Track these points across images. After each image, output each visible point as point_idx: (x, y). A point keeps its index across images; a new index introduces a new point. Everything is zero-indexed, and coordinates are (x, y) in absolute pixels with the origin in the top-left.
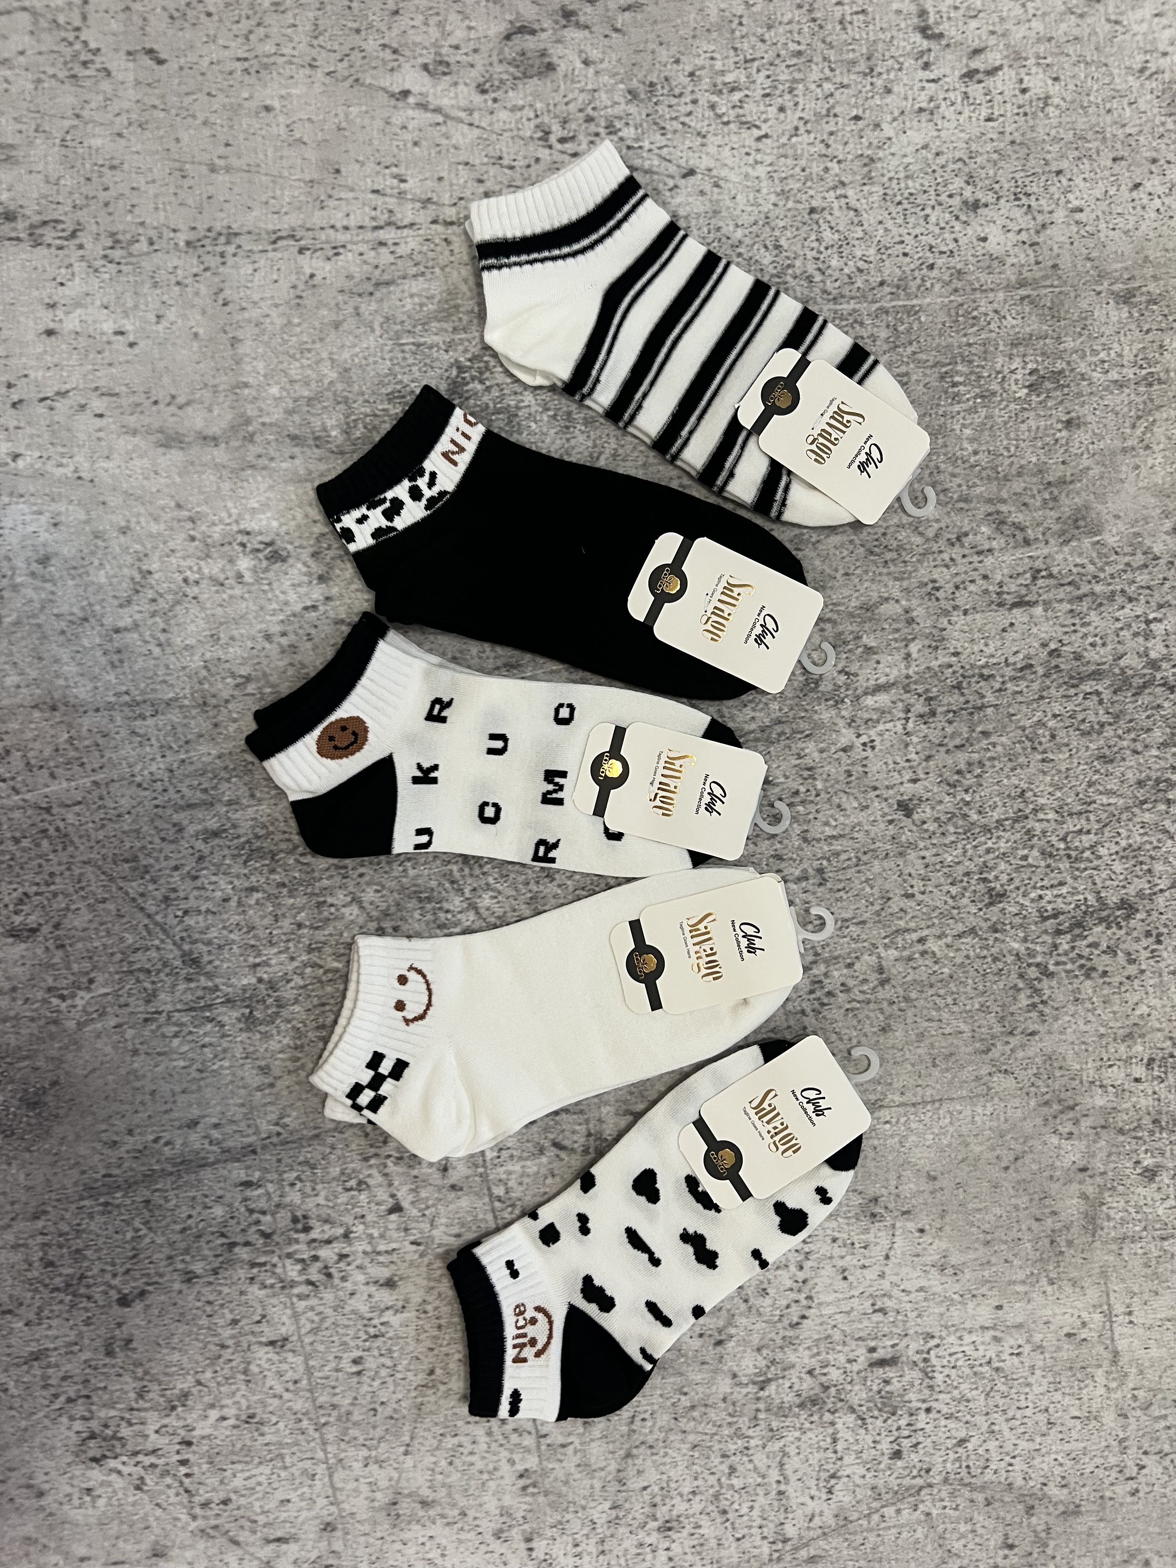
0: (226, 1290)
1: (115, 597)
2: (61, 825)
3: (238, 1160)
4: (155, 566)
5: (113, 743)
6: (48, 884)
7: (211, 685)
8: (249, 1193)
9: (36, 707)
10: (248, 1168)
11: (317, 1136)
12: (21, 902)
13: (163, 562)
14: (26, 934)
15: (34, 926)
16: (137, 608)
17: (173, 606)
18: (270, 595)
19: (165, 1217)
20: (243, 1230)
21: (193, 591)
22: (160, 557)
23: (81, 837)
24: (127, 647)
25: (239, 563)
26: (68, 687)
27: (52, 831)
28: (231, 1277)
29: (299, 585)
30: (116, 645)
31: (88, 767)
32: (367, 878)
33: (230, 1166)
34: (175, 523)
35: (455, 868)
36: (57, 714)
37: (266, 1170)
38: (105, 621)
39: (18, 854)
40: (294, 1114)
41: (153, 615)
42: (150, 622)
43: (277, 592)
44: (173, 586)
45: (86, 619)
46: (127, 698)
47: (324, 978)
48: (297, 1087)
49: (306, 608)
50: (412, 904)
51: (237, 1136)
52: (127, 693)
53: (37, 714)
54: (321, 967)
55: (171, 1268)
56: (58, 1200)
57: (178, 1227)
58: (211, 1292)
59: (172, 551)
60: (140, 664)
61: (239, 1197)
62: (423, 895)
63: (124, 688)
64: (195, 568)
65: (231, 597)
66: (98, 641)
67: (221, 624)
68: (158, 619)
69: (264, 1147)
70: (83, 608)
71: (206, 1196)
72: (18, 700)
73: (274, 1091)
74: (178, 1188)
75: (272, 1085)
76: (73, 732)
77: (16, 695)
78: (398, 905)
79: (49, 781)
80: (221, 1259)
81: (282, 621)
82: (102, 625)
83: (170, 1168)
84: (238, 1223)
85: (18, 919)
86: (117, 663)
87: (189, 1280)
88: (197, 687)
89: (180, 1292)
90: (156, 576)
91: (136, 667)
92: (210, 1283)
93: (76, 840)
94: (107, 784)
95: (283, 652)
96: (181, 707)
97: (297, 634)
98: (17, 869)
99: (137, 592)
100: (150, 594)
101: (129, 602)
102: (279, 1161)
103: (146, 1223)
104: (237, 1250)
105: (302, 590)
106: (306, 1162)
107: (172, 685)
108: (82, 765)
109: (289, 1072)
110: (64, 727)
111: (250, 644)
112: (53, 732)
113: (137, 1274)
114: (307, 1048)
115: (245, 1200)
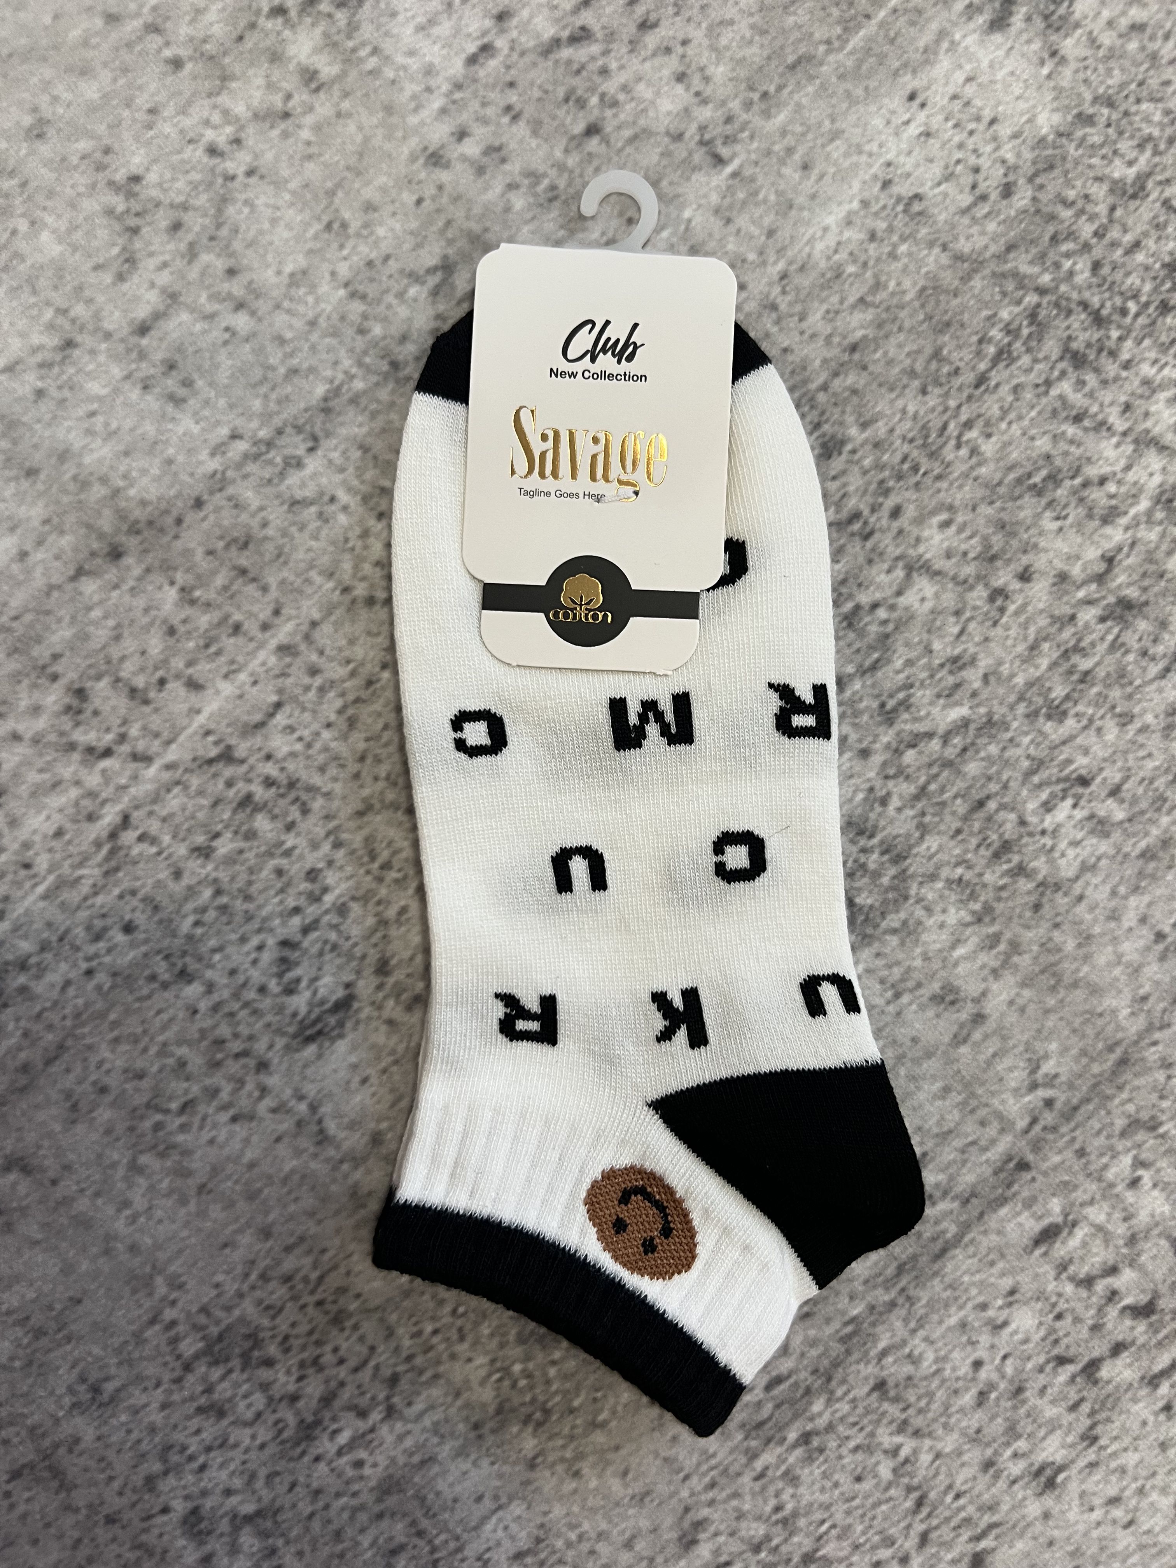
0: (1131, 1459)
1: (97, 268)
2: (271, 769)
3: (1003, 1201)
4: (137, 161)
5: (270, 548)
6: (315, 898)
7: (385, 320)
8: (1061, 1249)
9: (80, 573)
10: (1029, 1203)
11: (1123, 1062)
12: (285, 964)
13: (148, 143)
14: (332, 1020)
15: (340, 993)
16: (153, 263)
17: (220, 211)
18: (389, 73)
19: (931, 1395)
20: (1096, 1328)
21: (237, 164)
22: (137, 138)
23: (322, 769)
24: (180, 349)
25: (291, 50)
26: (116, 492)
27: (259, 792)
28: (1124, 1430)
29: (432, 22)
30: (158, 356)
31: (251, 627)
32: (910, 511)
33: (993, 1221)
34: (127, 57)
35: (1065, 387)
36: (128, 560)
37: (1067, 1187)
38: (108, 325)
39: (223, 875)
40: (1053, 1046)
41: (192, 253)
42: (193, 274)
43: (400, 59)
44: (196, 176)
45: (69, 344)
46: (242, 446)
47: (950, 752)
48: (1027, 993)
49: (472, 60)
50: (1028, 507)
51: (974, 1156)
52: (235, 436)
53: (89, 587)
54: (930, 735)
55: (1002, 1484)
56: (712, 1485)
57: (968, 1398)
58: (1106, 1480)
59: (152, 111)
60: (226, 364)
61: (1047, 1270)
62: (1037, 479)
63: (224, 431)
64: (216, 118)
65: (317, 128)
66: (117, 372)
67: (331, 193)
68: (205, 258)
69: (1036, 1146)
70: (51, 327)
71: (984, 1307)
72: (39, 581)
73: (990, 1025)
74: (921, 1322)
75: (979, 1018)
76: (180, 577)
77: (28, 572)
78: (1002, 526)
79: (194, 699)
80: (1085, 1408)
81: (443, 111)
82: (108, 336)
83: (882, 1296)
84: (1077, 1320)
85: (300, 1002)
86: (182, 392)
87: (1051, 1484)
88: (360, 343)
89: (1046, 1516)
90: (152, 177)
91: (223, 377)
92: (1093, 1465)
93: (317, 780)
94: (307, 637)
95: (480, 171)
96: (354, 401)
97: (484, 121)
98: (239, 905)
99: (135, 231)
100: (163, 219)
101: (131, 261)
102: (1081, 1153)
103: (902, 1427)
104: (1104, 1373)
105: (445, 28)
106: (1134, 1125)
107: (312, 370)
108: (237, 628)
109: (995, 972)
110: (158, 578)
111: (409, 198)
112: (140, 602)
113: (946, 1533)
114: (999, 907)
115: (1062, 1267)
